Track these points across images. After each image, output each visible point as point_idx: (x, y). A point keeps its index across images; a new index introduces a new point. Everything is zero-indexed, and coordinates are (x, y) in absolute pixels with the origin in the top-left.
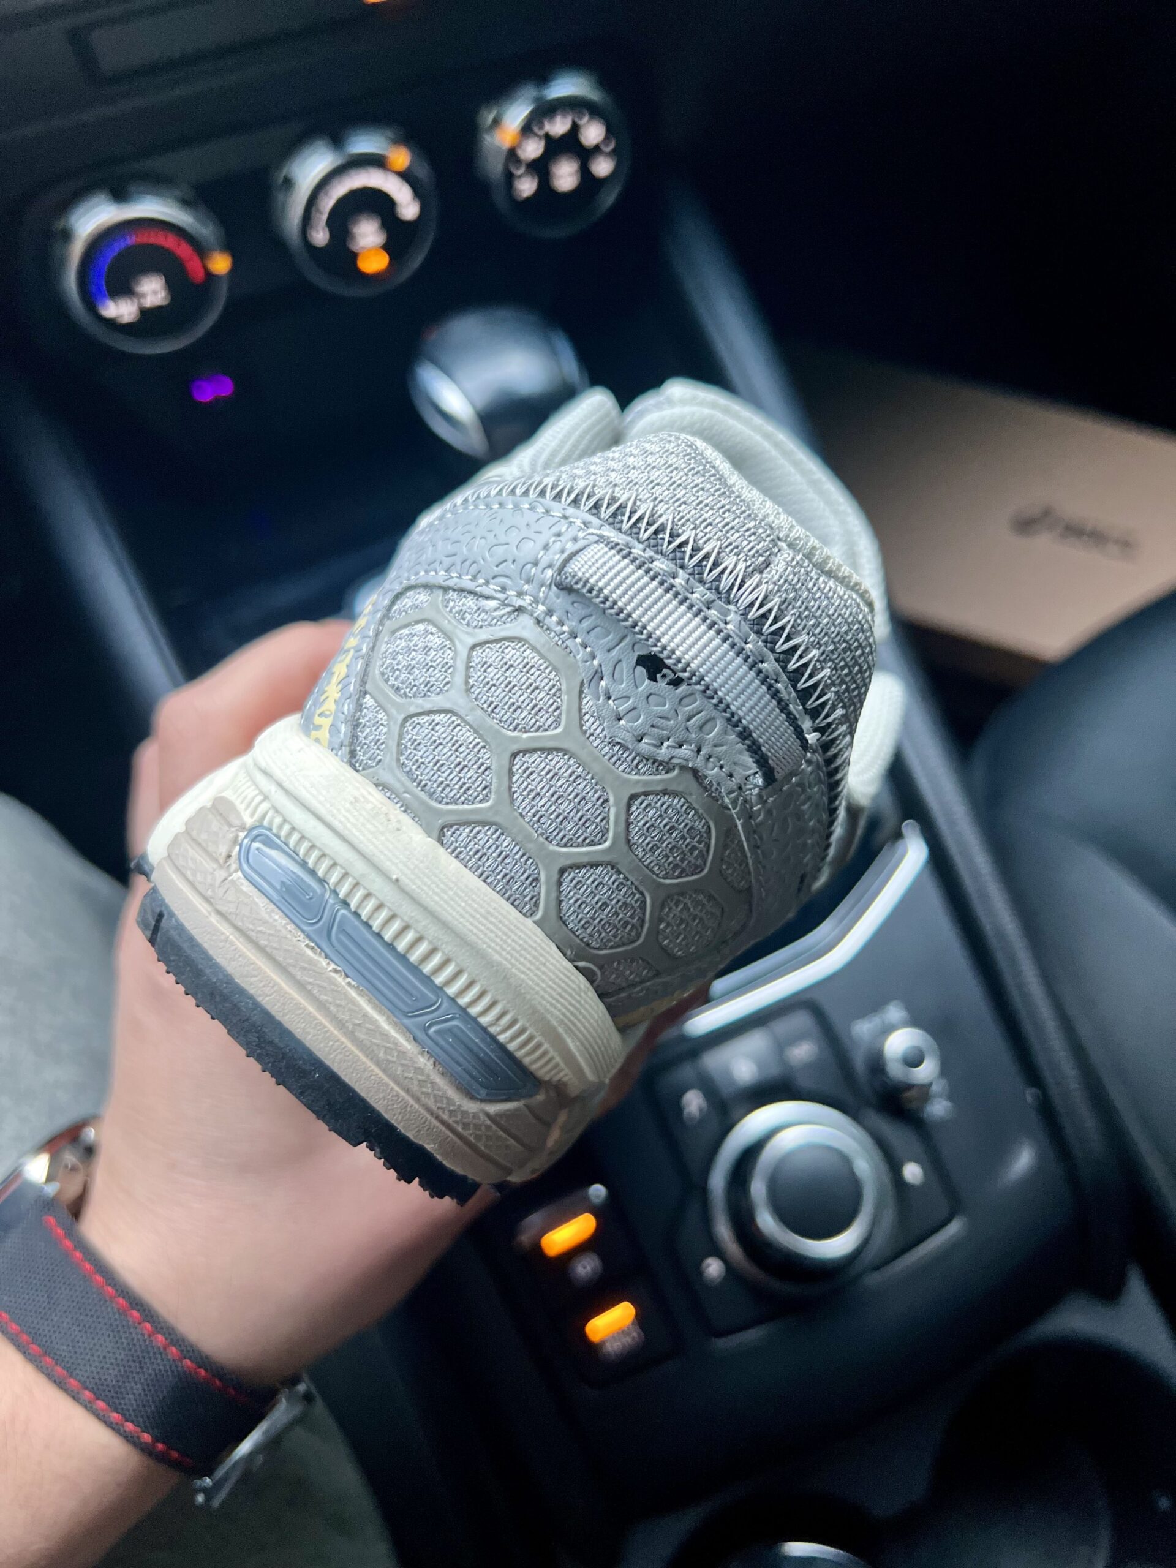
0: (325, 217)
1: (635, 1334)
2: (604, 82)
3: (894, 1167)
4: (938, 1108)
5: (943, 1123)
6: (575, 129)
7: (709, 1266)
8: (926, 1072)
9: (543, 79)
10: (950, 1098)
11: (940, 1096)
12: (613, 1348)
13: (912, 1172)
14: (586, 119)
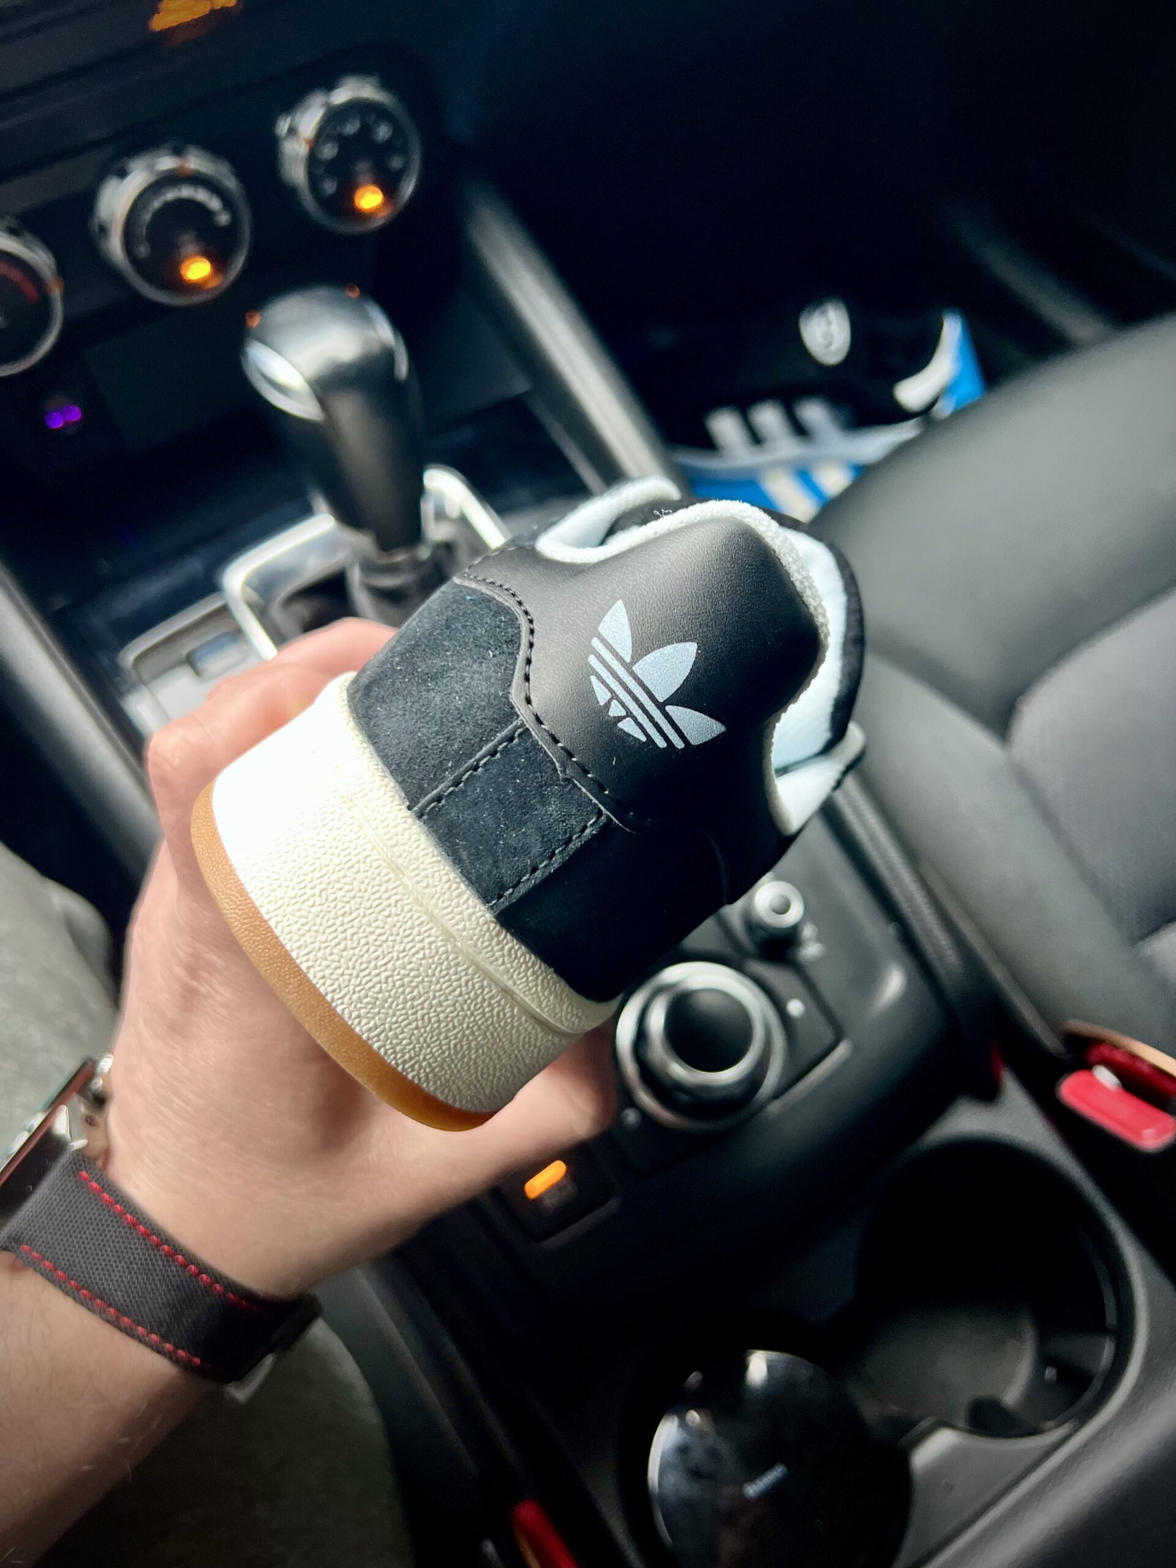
0: (144, 232)
1: (569, 1188)
2: (386, 84)
3: (779, 1005)
4: (810, 950)
5: (818, 961)
6: (366, 130)
7: (627, 1116)
8: (794, 914)
9: (330, 86)
10: (819, 939)
11: (810, 940)
12: (549, 1203)
13: (795, 1007)
14: (373, 118)
